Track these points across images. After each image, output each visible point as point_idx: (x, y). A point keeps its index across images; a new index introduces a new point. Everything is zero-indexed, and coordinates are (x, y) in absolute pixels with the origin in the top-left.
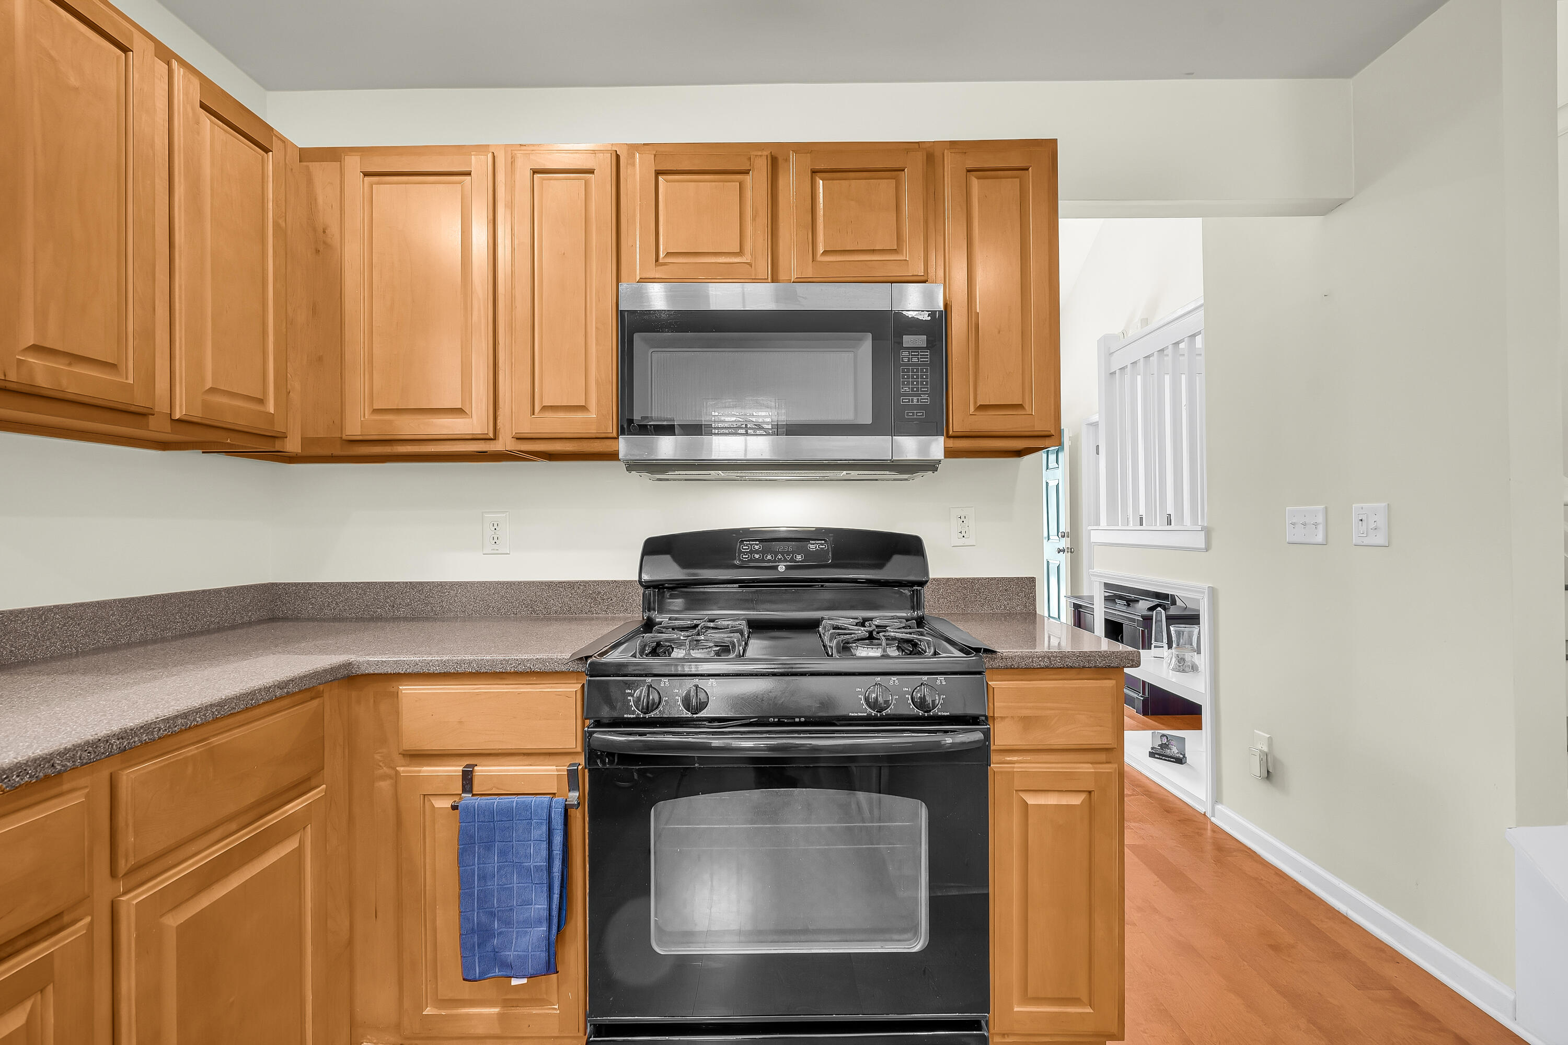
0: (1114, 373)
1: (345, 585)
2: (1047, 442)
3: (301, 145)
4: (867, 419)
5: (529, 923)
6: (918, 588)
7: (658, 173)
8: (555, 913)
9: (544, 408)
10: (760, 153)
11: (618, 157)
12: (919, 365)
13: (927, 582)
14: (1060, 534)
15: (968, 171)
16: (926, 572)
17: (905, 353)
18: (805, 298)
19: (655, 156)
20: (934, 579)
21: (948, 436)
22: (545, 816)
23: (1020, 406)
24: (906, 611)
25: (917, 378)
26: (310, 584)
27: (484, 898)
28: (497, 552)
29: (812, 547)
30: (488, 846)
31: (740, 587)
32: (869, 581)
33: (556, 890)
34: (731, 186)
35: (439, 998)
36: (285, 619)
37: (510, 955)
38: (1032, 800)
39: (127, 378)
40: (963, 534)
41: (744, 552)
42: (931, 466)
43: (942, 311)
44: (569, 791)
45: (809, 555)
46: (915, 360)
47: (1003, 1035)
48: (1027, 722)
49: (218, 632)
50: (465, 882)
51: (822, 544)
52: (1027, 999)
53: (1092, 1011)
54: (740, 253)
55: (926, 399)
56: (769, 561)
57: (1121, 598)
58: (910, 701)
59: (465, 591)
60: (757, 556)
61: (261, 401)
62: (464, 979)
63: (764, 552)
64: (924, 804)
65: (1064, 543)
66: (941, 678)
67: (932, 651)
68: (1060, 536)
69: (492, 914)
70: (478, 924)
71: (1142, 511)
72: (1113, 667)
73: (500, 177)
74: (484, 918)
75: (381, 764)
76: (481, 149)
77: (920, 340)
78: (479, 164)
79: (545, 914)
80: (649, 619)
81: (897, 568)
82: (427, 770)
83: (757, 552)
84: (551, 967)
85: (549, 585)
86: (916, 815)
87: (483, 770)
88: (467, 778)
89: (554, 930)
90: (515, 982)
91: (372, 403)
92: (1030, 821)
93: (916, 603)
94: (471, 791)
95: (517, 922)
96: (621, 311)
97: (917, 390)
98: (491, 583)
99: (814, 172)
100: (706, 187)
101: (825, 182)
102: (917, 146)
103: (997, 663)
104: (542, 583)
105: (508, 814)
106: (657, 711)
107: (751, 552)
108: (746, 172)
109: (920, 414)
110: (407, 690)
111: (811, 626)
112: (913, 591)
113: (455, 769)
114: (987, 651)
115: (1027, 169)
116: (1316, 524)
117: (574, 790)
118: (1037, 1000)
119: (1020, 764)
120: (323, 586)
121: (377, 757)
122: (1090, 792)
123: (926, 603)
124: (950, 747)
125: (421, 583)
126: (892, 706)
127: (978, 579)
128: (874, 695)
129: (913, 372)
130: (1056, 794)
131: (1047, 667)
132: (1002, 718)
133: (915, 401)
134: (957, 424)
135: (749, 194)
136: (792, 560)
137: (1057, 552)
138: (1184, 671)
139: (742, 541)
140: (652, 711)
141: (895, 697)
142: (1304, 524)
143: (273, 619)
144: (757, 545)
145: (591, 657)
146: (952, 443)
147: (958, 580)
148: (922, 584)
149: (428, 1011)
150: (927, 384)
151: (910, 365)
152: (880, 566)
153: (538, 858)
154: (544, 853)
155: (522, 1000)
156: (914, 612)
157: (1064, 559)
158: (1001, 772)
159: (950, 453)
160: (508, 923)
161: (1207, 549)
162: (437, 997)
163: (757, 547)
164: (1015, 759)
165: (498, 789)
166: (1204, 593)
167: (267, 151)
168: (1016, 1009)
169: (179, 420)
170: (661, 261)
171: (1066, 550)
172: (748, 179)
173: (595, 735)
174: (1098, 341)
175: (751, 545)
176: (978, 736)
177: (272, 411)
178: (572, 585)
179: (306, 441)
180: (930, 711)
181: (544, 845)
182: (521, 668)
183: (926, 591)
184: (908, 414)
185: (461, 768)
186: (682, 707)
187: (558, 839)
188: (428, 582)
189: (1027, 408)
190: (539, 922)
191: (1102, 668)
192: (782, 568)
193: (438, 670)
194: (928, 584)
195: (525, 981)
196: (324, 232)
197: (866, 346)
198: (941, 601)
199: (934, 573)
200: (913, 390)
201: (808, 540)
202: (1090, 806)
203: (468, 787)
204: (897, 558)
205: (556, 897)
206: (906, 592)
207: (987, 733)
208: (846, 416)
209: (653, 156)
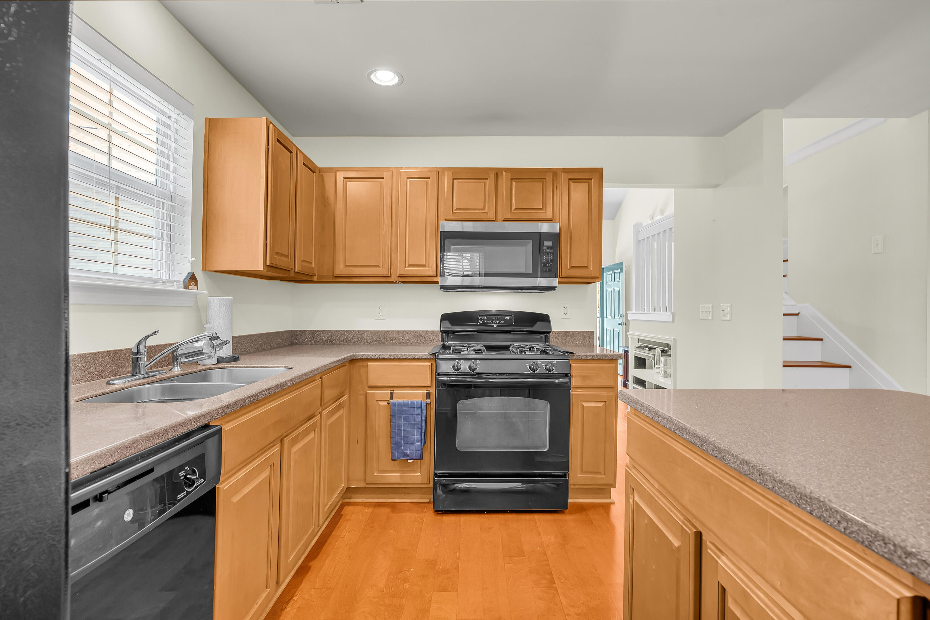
0: (640, 241)
1: (320, 331)
2: (597, 280)
3: (320, 167)
4: (530, 272)
5: (413, 442)
6: (547, 334)
7: (454, 179)
8: (423, 438)
9: (410, 266)
10: (492, 172)
11: (438, 172)
12: (550, 252)
13: (551, 332)
14: (620, 315)
15: (569, 179)
16: (551, 329)
17: (545, 248)
18: (508, 228)
19: (453, 173)
20: (554, 331)
21: (560, 277)
22: (420, 406)
23: (587, 267)
24: (542, 343)
25: (549, 257)
26: (307, 331)
27: (399, 434)
28: (380, 319)
29: (507, 318)
30: (400, 415)
31: (478, 333)
32: (527, 331)
33: (423, 431)
34: (481, 184)
35: (380, 470)
36: (296, 344)
37: (408, 452)
38: (586, 404)
39: (289, 259)
40: (565, 314)
41: (480, 320)
42: (554, 289)
43: (558, 233)
44: (427, 399)
45: (506, 321)
46: (548, 250)
47: (574, 485)
48: (584, 378)
49: (279, 348)
50: (392, 428)
51: (510, 317)
52: (583, 472)
53: (604, 476)
54: (484, 209)
55: (552, 265)
56: (490, 323)
57: (646, 347)
58: (544, 368)
59: (368, 334)
60: (486, 321)
61: (311, 263)
62: (392, 460)
63: (488, 320)
64: (548, 403)
65: (622, 320)
66: (555, 361)
67: (552, 353)
68: (620, 316)
69: (401, 439)
70: (397, 441)
71: (667, 305)
72: (614, 359)
73: (394, 179)
74: (399, 440)
75: (361, 390)
76: (387, 169)
77: (550, 243)
78: (386, 175)
79: (420, 438)
80: (443, 344)
81: (538, 327)
82: (378, 392)
83: (485, 320)
84: (421, 458)
85: (401, 332)
86: (546, 407)
87: (396, 392)
88: (392, 394)
89: (423, 444)
90: (409, 461)
91: (345, 262)
92: (585, 411)
93: (547, 339)
94: (393, 399)
95: (410, 442)
96: (441, 232)
97: (549, 261)
98: (378, 331)
99: (512, 179)
100: (471, 184)
101: (516, 183)
102: (550, 170)
103: (574, 357)
104: (398, 331)
105: (407, 405)
106: (460, 371)
107: (483, 320)
108: (487, 179)
109: (549, 270)
110: (371, 365)
111: (506, 348)
112: (545, 335)
113: (388, 392)
114: (571, 353)
115: (591, 179)
116: (710, 312)
117: (428, 399)
118: (586, 472)
119: (581, 392)
120: (311, 331)
121: (359, 387)
122: (606, 402)
123: (550, 341)
124: (558, 383)
125: (351, 331)
126: (538, 370)
127: (571, 332)
128: (532, 367)
129: (547, 254)
130: (594, 402)
131: (591, 359)
132: (576, 376)
133: (548, 265)
134: (563, 273)
135: (487, 187)
136: (499, 323)
137: (618, 325)
138: (666, 377)
139: (480, 315)
140: (458, 371)
141: (539, 367)
142: (706, 312)
143: (292, 344)
144: (485, 317)
145: (437, 353)
146: (561, 280)
147: (563, 332)
148: (549, 333)
149: (375, 474)
150: (552, 259)
151: (546, 252)
152: (532, 326)
153: (417, 420)
154: (420, 419)
155: (408, 471)
156: (545, 343)
157: (621, 329)
158: (575, 394)
159: (559, 283)
160: (407, 442)
161: (673, 322)
162: (379, 469)
163: (485, 318)
164: (580, 390)
165: (402, 398)
166: (671, 341)
167: (314, 172)
168: (579, 476)
169: (296, 272)
170: (454, 211)
171: (623, 324)
172: (487, 181)
173: (439, 378)
174: (633, 226)
175: (483, 317)
176: (567, 380)
177: (313, 266)
178: (410, 332)
179: (319, 276)
180: (551, 371)
181: (420, 416)
182: (411, 357)
183: (551, 336)
184: (545, 270)
185: (390, 391)
186: (468, 369)
187: (424, 414)
188: (353, 331)
189: (589, 267)
190: (418, 441)
191: (610, 359)
192: (495, 326)
193: (383, 357)
194: (551, 333)
195: (413, 460)
196: (328, 199)
197: (530, 244)
198: (556, 340)
199: (553, 329)
200: (547, 261)
201: (505, 315)
202: (606, 407)
203: (392, 398)
204: (539, 323)
205: (423, 433)
206: (543, 336)
207: (570, 379)
208: (522, 270)
209: (452, 173)
